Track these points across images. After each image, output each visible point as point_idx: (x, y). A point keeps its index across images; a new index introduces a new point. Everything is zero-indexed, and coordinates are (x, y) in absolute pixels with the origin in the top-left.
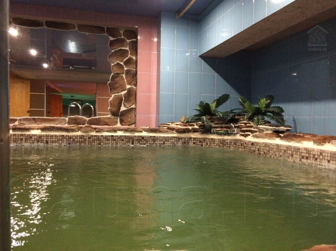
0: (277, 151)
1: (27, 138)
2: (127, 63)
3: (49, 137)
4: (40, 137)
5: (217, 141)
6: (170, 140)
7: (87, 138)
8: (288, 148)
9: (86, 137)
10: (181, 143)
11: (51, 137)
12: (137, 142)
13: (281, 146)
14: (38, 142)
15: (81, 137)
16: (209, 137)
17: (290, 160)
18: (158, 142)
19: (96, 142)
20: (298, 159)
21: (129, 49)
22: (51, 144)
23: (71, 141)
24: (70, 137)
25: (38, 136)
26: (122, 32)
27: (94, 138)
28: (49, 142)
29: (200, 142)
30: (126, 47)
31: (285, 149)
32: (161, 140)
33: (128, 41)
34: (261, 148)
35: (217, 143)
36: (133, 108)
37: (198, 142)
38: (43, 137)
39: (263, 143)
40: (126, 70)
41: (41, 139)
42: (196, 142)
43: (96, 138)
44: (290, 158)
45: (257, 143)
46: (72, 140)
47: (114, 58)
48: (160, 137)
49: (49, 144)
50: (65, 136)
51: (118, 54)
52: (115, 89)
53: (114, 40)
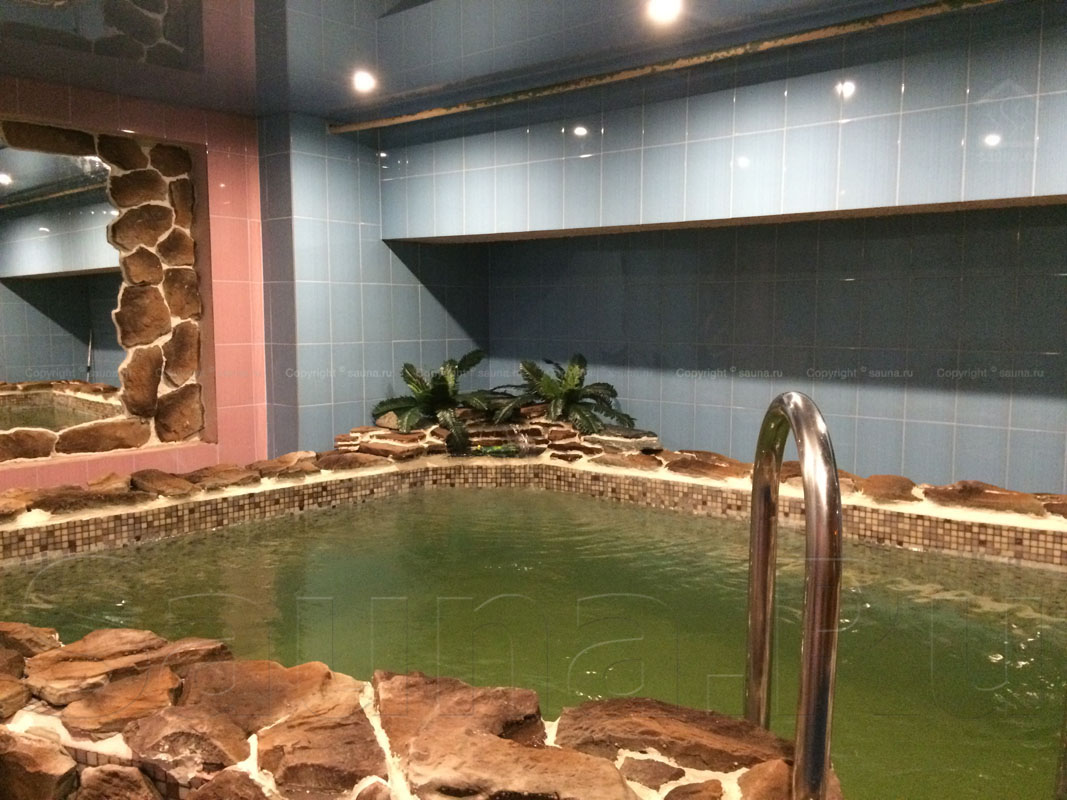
0: (665, 495)
1: (10, 544)
2: (168, 248)
3: (78, 530)
4: (51, 531)
5: (494, 471)
6: (384, 484)
7: (186, 512)
8: (693, 489)
9: (183, 509)
10: (408, 485)
11: (82, 526)
12: (311, 501)
13: (676, 484)
14: (44, 548)
15: (170, 512)
16: (471, 464)
17: (699, 511)
18: (359, 493)
19: (208, 519)
20: (720, 511)
21: (173, 204)
22: (86, 547)
23: (141, 528)
24: (137, 519)
25: (45, 529)
26: (146, 151)
27: (203, 509)
28: (79, 543)
29: (448, 476)
30: (163, 199)
31: (686, 490)
32: (364, 487)
33: (168, 180)
34: (622, 486)
35: (494, 476)
36: (192, 386)
37: (444, 477)
38: (57, 533)
39: (627, 478)
40: (168, 271)
41: (55, 537)
42: (439, 477)
43: (209, 507)
44: (699, 507)
45: (611, 478)
46: (144, 525)
47: (131, 233)
48: (363, 478)
49: (79, 549)
50: (123, 517)
51: (140, 221)
52: (137, 331)
53: (124, 176)
